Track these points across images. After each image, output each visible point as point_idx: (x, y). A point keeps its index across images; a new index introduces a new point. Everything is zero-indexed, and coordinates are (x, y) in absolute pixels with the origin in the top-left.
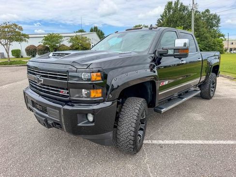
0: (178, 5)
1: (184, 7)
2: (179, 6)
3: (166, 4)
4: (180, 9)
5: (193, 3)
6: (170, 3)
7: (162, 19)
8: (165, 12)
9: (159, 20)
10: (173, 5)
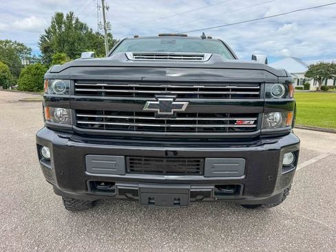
0: (71, 20)
1: (82, 24)
2: (74, 22)
3: (54, 15)
4: (77, 26)
5: (105, 22)
6: (60, 16)
7: (48, 37)
8: (53, 27)
9: (42, 37)
10: (65, 18)
